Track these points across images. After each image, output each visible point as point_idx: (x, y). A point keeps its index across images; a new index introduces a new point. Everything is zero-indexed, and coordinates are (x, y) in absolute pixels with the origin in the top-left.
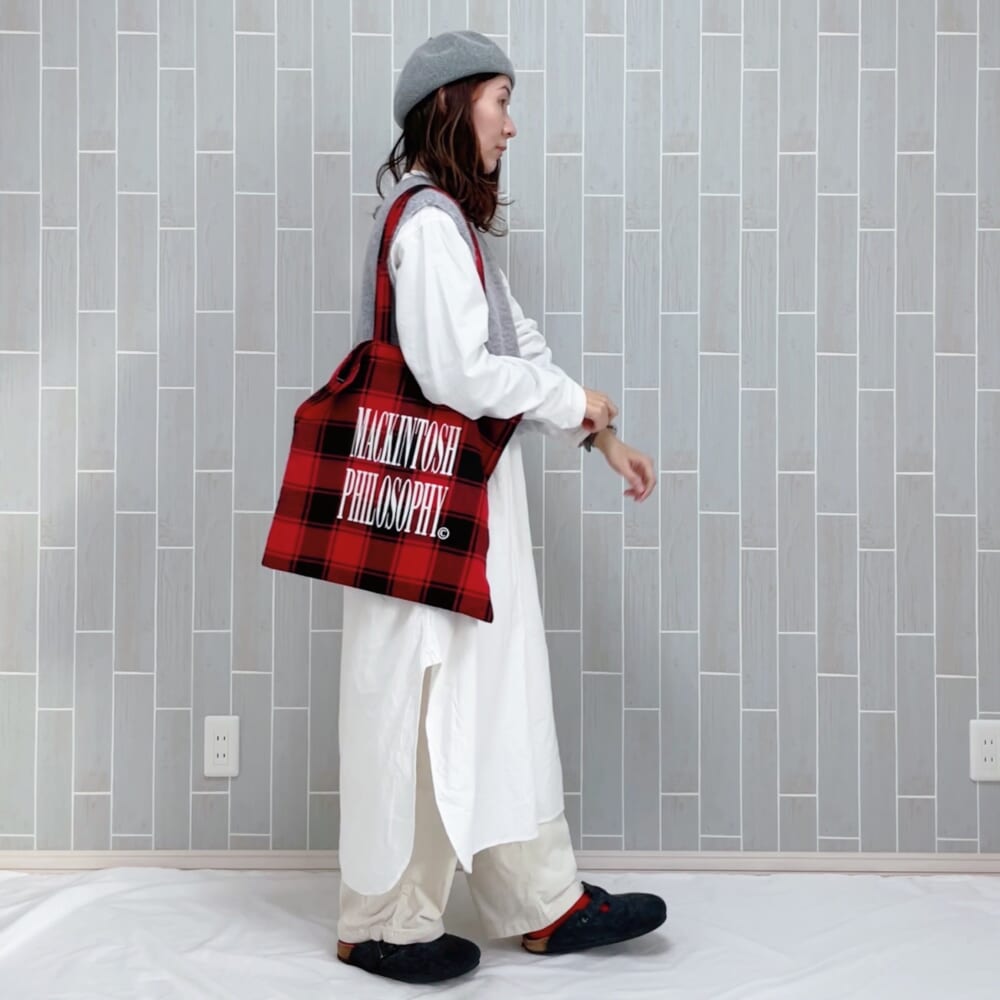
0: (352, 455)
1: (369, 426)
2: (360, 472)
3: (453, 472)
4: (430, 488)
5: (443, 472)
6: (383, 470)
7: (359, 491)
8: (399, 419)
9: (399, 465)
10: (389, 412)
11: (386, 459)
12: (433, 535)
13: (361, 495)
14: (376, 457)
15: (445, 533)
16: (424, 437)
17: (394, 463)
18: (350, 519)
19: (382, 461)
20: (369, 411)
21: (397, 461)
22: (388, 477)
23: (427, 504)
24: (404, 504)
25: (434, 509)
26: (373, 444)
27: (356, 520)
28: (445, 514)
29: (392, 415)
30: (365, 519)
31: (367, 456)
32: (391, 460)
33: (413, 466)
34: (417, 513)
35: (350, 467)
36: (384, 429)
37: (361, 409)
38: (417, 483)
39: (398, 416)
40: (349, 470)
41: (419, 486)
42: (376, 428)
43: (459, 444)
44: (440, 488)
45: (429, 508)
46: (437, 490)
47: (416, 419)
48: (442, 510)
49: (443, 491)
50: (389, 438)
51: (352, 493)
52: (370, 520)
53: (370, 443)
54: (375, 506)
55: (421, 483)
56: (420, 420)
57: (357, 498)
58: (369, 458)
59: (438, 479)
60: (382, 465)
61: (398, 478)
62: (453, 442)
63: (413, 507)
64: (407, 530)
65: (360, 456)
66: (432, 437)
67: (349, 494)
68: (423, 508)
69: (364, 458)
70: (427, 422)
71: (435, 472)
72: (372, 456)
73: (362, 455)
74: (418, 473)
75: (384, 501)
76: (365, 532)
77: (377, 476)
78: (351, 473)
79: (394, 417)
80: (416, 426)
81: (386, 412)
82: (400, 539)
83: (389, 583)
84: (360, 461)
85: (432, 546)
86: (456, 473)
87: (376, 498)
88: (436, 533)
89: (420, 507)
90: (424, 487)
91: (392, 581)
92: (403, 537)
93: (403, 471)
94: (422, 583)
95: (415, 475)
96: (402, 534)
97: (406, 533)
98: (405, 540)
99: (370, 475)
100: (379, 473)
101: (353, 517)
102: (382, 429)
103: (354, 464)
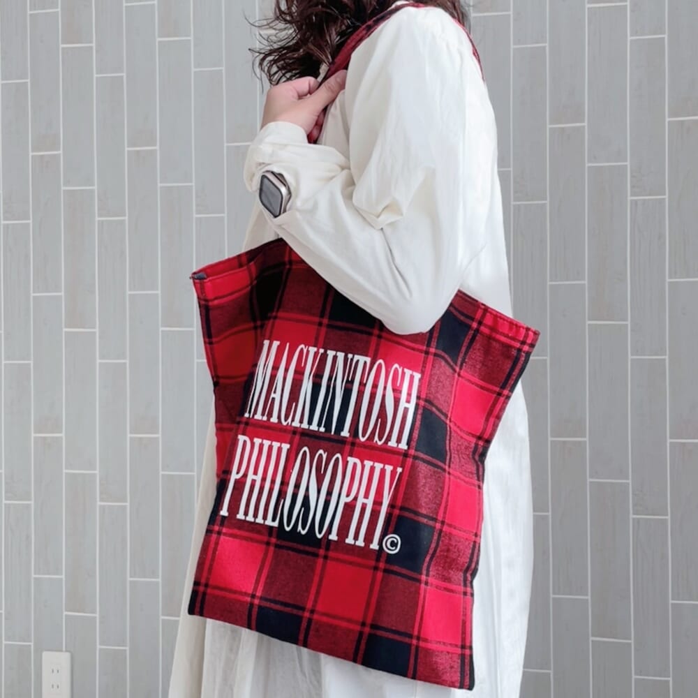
0: (247, 415)
1: (275, 368)
2: (257, 441)
3: (408, 444)
4: (372, 469)
5: (392, 443)
6: (297, 437)
7: (255, 473)
8: (325, 356)
9: (322, 429)
10: (308, 344)
11: (301, 422)
12: (374, 546)
13: (258, 478)
14: (286, 418)
15: (393, 544)
16: (363, 385)
17: (314, 427)
18: (240, 516)
19: (296, 424)
20: (276, 344)
21: (319, 425)
22: (305, 449)
23: (366, 496)
24: (329, 493)
25: (378, 503)
26: (281, 396)
27: (250, 518)
28: (397, 512)
29: (313, 350)
30: (265, 518)
31: (270, 415)
32: (310, 422)
33: (345, 433)
34: (349, 508)
35: (244, 434)
36: (299, 372)
37: (266, 343)
38: (351, 460)
39: (322, 351)
40: (241, 438)
41: (355, 465)
42: (286, 370)
43: (418, 398)
44: (389, 468)
45: (370, 502)
46: (383, 472)
47: (350, 356)
48: (391, 506)
49: (393, 473)
50: (307, 386)
51: (245, 475)
52: (274, 520)
53: (277, 396)
54: (282, 494)
55: (358, 461)
56: (357, 357)
57: (253, 482)
58: (274, 419)
59: (385, 454)
60: (295, 431)
61: (321, 451)
62: (409, 395)
63: (344, 500)
64: (333, 537)
65: (258, 417)
66: (375, 386)
67: (239, 476)
68: (361, 500)
69: (265, 418)
70: (368, 360)
71: (380, 443)
72: (279, 417)
73: (263, 414)
74: (353, 444)
75: (297, 486)
76: (266, 538)
77: (286, 447)
78: (245, 442)
79: (316, 354)
80: (349, 367)
81: (302, 346)
82: (322, 552)
83: (304, 624)
84: (259, 424)
85: (373, 563)
86: (413, 444)
87: (284, 483)
88: (380, 543)
89: (356, 499)
90: (363, 467)
91: (310, 621)
92: (327, 549)
93: (330, 439)
94: (358, 628)
95: (348, 447)
96: (324, 543)
97: (330, 541)
98: (331, 554)
99: (276, 445)
100: (291, 443)
101: (246, 514)
102: (296, 372)
103: (249, 428)
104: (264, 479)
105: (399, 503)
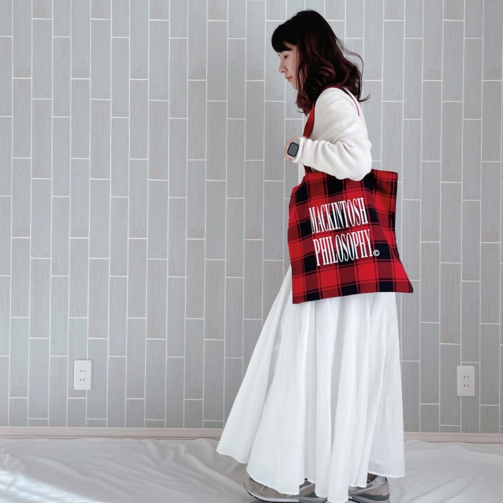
0: (313, 233)
1: (317, 215)
2: (320, 239)
3: (368, 221)
4: (360, 233)
5: (363, 223)
6: (333, 233)
7: (324, 249)
8: (331, 206)
9: (340, 228)
10: (324, 204)
11: (332, 228)
12: (371, 255)
14: (327, 229)
15: (377, 253)
16: (346, 210)
17: (337, 228)
18: (325, 264)
19: (330, 229)
20: (313, 208)
21: (338, 227)
22: (337, 236)
23: (362, 242)
24: (350, 246)
25: (366, 242)
26: (322, 222)
27: (328, 263)
28: (373, 243)
29: (326, 205)
31: (321, 230)
32: (335, 227)
33: (347, 226)
34: (358, 248)
35: (315, 239)
36: (325, 214)
37: (310, 209)
38: (353, 233)
39: (329, 204)
40: (314, 240)
41: (355, 235)
42: (320, 214)
43: (365, 206)
44: (365, 231)
45: (364, 243)
46: (364, 232)
47: (339, 202)
48: (371, 242)
49: (367, 232)
50: (329, 216)
51: (321, 251)
52: (336, 260)
53: (321, 223)
54: (336, 252)
55: (355, 233)
56: (341, 202)
57: (324, 252)
58: (323, 231)
59: (362, 227)
60: (331, 232)
61: (342, 235)
62: (362, 206)
63: (356, 246)
64: (357, 258)
65: (317, 232)
66: (350, 208)
67: (319, 252)
68: (361, 244)
69: (320, 232)
70: (345, 201)
71: (359, 225)
72: (324, 229)
73: (319, 230)
74: (351, 228)
75: (339, 248)
76: (335, 267)
77: (330, 237)
78: (316, 241)
79: (328, 206)
80: (340, 206)
81: (322, 205)
82: (355, 264)
83: (357, 286)
84: (319, 234)
85: (373, 261)
86: (370, 221)
87: (335, 249)
88: (372, 254)
89: (359, 244)
90: (357, 234)
91: (359, 285)
92: (356, 262)
93: (343, 230)
94: (375, 281)
95: (350, 230)
96: (355, 261)
97: (357, 260)
98: (358, 263)
99: (327, 238)
100: (331, 236)
101: (326, 262)
102: (324, 214)
103: (316, 236)
104: (327, 250)
105: (373, 240)
